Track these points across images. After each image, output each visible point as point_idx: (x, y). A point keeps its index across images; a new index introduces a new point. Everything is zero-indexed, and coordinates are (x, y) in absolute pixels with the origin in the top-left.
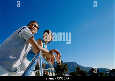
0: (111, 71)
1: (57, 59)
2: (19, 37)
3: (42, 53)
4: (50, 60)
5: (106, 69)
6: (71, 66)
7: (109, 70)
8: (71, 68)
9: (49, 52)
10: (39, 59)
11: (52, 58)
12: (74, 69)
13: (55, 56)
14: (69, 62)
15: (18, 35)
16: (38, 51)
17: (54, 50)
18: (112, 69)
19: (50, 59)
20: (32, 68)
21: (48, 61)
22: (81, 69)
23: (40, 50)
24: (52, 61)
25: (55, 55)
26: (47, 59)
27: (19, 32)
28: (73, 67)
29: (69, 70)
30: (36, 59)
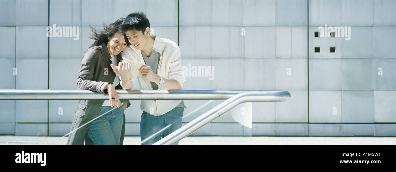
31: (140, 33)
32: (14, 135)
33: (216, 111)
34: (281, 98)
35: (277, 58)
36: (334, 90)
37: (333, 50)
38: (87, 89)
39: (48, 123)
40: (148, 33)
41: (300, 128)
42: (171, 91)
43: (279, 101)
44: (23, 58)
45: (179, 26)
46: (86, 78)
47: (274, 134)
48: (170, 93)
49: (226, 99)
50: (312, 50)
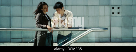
31: (61, 9)
32: (10, 42)
33: (83, 35)
34: (105, 30)
35: (100, 16)
36: (119, 27)
37: (119, 13)
38: (40, 27)
39: (22, 38)
40: (63, 9)
41: (107, 39)
42: (69, 28)
43: (104, 31)
44: (13, 16)
45: (66, 6)
46: (38, 24)
47: (98, 42)
48: (69, 29)
49: (86, 30)
50: (111, 13)
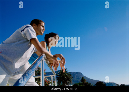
0: (120, 86)
1: (61, 65)
2: (22, 36)
3: (45, 56)
4: (53, 65)
5: (114, 83)
6: (75, 77)
7: (117, 85)
8: (75, 79)
9: (53, 56)
10: (42, 61)
11: (56, 63)
12: (78, 80)
13: (59, 62)
14: (74, 72)
15: (20, 34)
16: (41, 54)
17: (59, 55)
18: (121, 85)
19: (54, 63)
20: (33, 69)
21: (51, 66)
22: (86, 81)
23: (44, 53)
24: (55, 66)
25: (59, 60)
26: (50, 64)
27: (22, 31)
28: (78, 78)
29: (73, 81)
30: (39, 61)
